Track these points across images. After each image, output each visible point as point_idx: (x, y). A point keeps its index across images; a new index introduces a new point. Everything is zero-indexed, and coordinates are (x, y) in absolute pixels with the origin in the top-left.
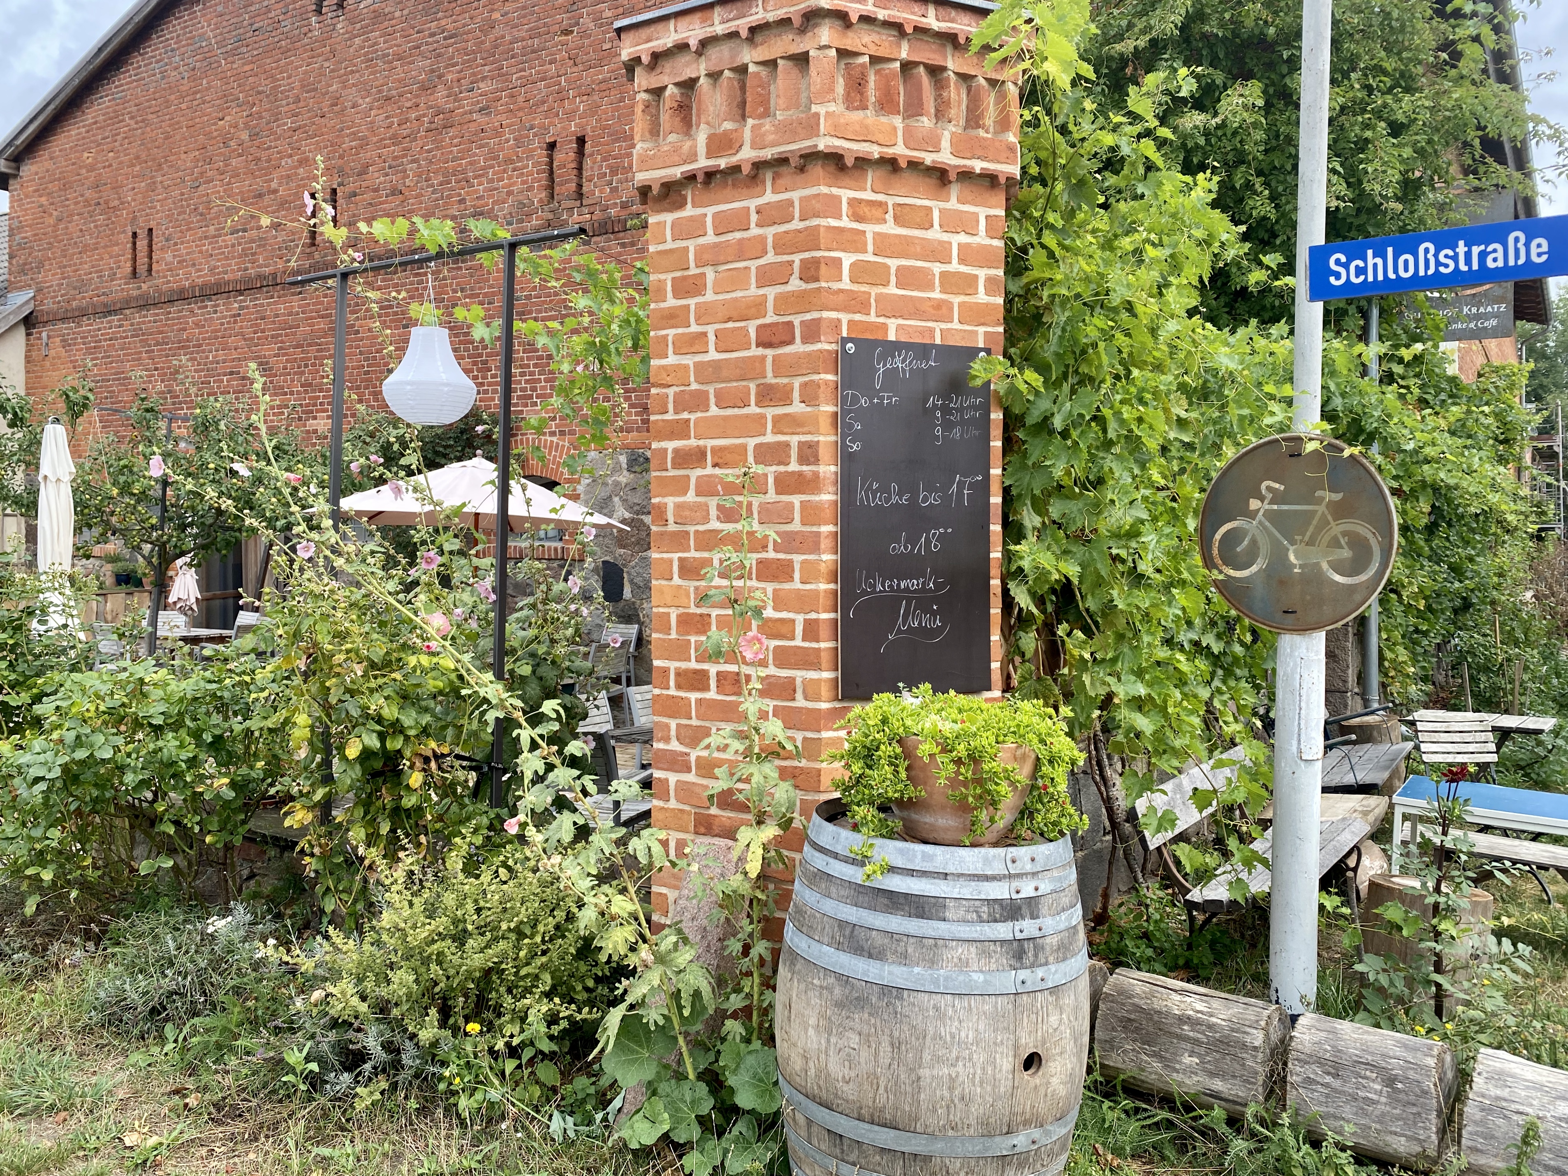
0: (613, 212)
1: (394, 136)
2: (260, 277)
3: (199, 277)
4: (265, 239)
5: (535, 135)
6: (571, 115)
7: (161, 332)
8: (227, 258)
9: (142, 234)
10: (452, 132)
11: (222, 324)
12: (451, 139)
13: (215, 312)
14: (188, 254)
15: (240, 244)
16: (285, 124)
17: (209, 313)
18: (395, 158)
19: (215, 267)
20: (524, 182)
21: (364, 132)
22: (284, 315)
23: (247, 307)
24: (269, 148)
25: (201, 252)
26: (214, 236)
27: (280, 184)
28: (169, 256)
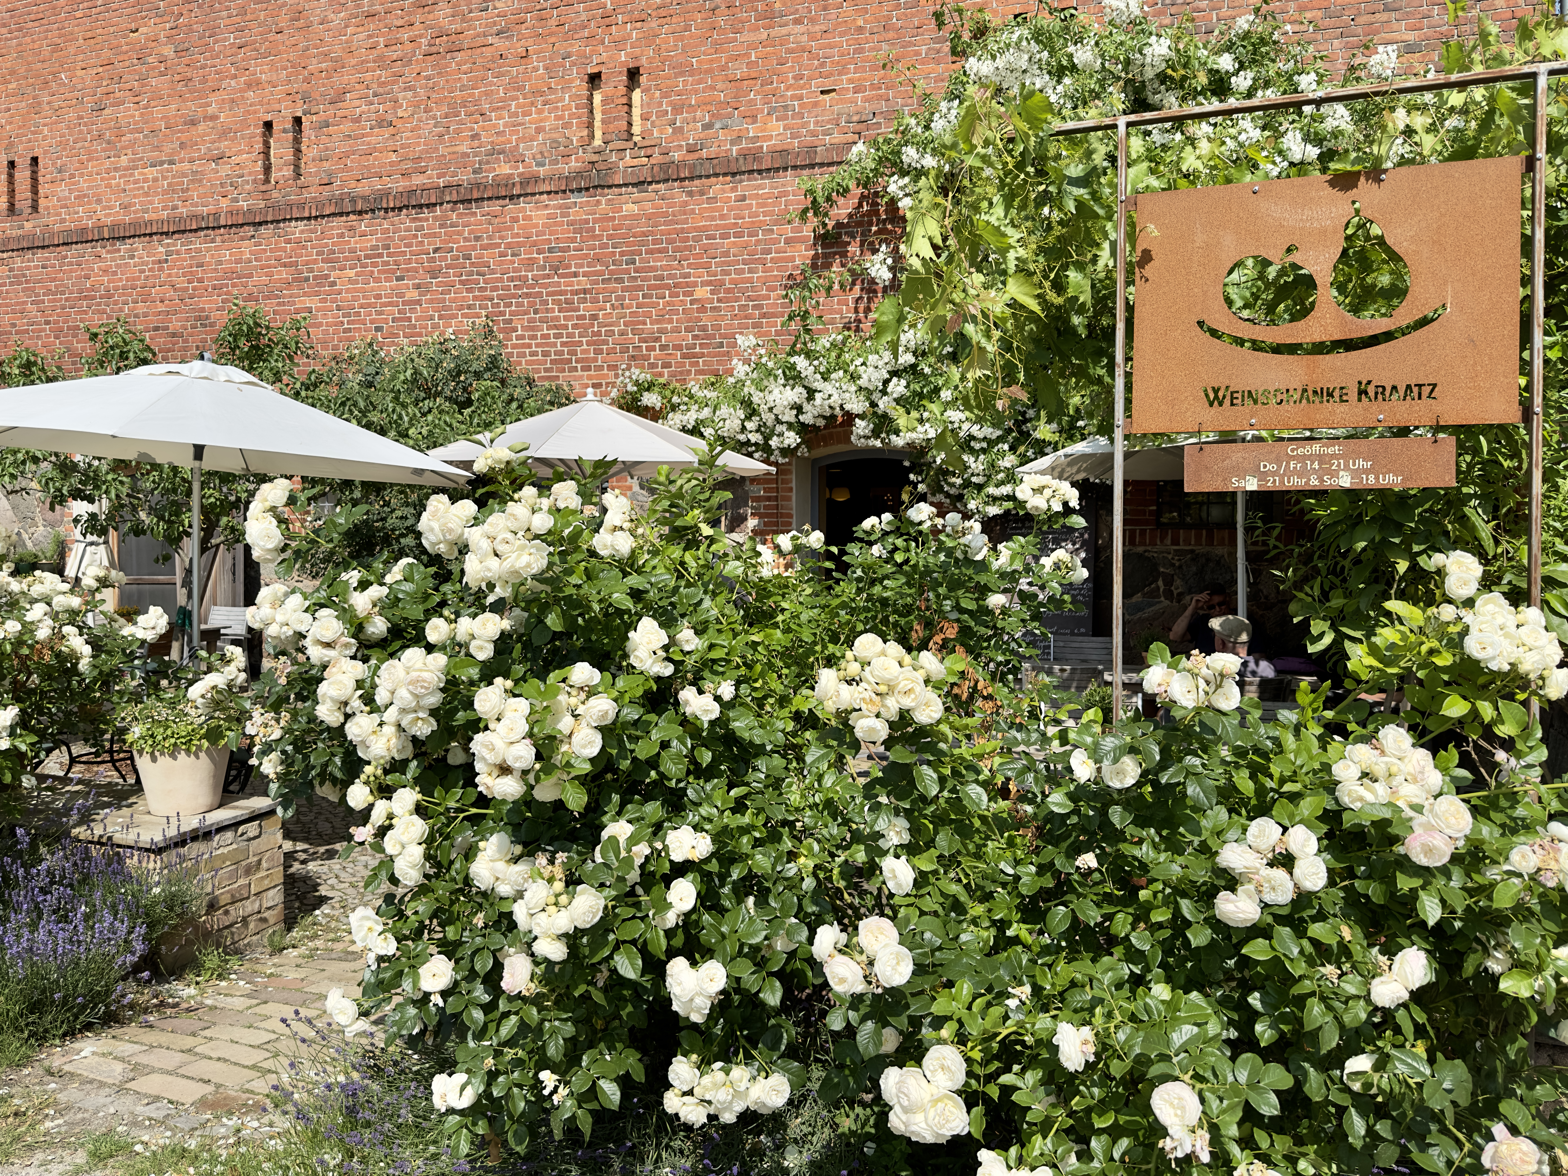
0: (676, 156)
1: (380, 58)
2: (194, 217)
3: (106, 216)
4: (202, 173)
5: (573, 64)
6: (619, 44)
7: (54, 280)
8: (147, 194)
9: (24, 164)
10: (459, 56)
11: (143, 271)
12: (458, 64)
13: (132, 257)
14: (89, 188)
15: (164, 178)
16: (225, 39)
17: (123, 258)
18: (382, 84)
19: (130, 205)
20: (557, 118)
21: (337, 51)
22: (230, 262)
23: (178, 252)
24: (203, 67)
25: (109, 186)
26: (127, 169)
27: (221, 110)
28: (62, 189)
